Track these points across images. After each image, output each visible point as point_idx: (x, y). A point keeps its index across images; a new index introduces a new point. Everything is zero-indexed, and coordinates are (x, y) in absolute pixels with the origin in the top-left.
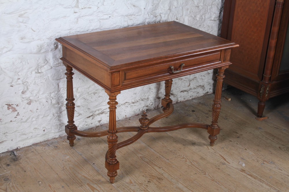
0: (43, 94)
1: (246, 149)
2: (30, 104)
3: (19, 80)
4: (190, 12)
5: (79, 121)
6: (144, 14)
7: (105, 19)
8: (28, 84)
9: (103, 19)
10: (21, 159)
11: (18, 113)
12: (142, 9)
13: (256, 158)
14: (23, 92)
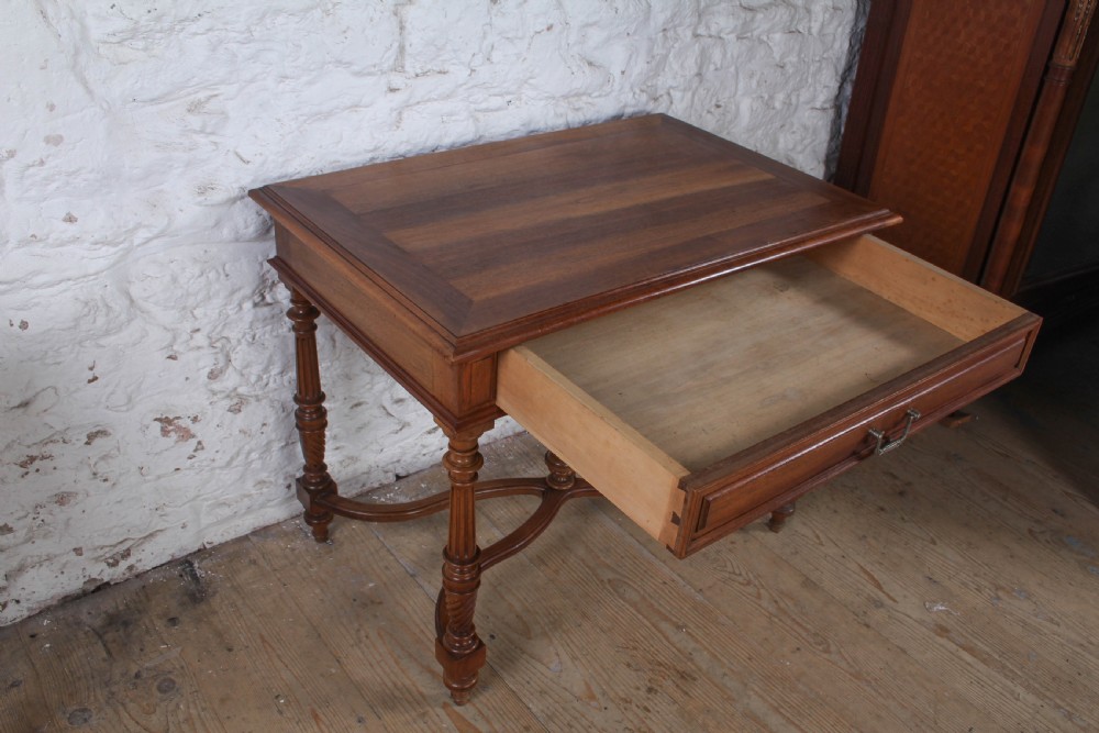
0: (282, 372)
1: (934, 543)
2: (240, 411)
3: (198, 336)
4: (758, 82)
6: (620, 90)
7: (492, 110)
8: (228, 346)
9: (487, 110)
10: (215, 593)
11: (199, 443)
12: (615, 75)
13: (971, 574)
14: (212, 372)
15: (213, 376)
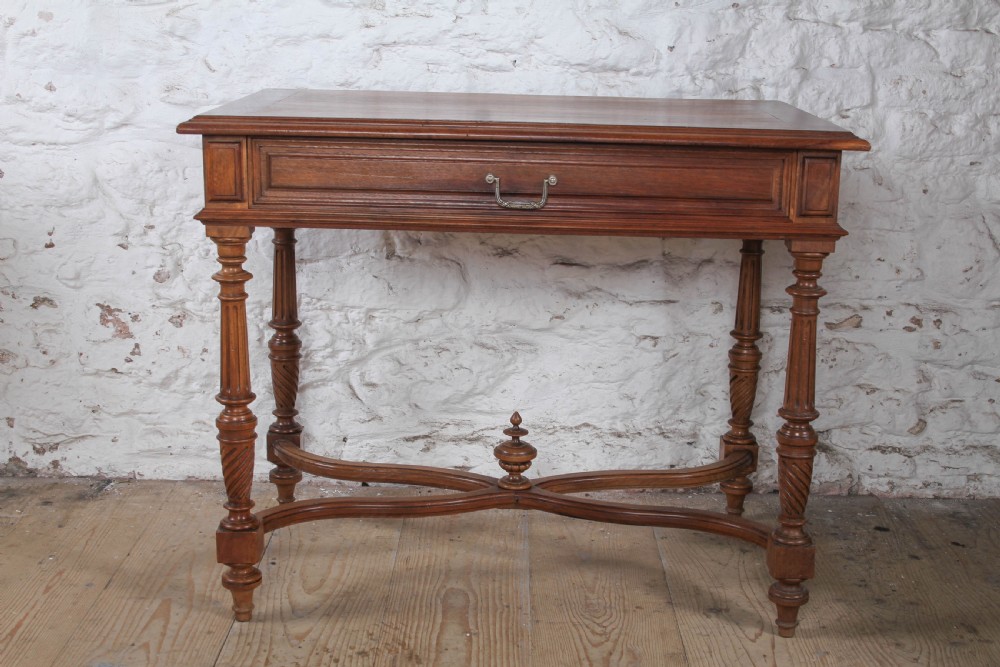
3: (151, 233)
5: (372, 442)
6: (670, 70)
7: (493, 69)
8: (180, 253)
9: (484, 68)
10: (101, 500)
11: (137, 346)
12: (662, 51)
14: (158, 274)
15: (159, 278)
